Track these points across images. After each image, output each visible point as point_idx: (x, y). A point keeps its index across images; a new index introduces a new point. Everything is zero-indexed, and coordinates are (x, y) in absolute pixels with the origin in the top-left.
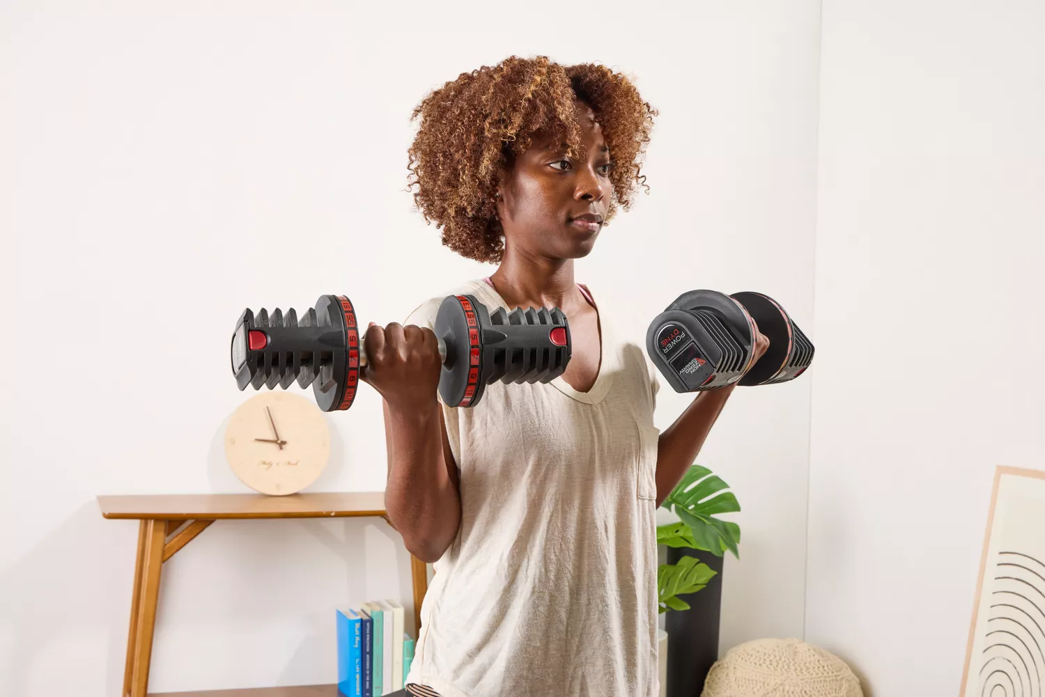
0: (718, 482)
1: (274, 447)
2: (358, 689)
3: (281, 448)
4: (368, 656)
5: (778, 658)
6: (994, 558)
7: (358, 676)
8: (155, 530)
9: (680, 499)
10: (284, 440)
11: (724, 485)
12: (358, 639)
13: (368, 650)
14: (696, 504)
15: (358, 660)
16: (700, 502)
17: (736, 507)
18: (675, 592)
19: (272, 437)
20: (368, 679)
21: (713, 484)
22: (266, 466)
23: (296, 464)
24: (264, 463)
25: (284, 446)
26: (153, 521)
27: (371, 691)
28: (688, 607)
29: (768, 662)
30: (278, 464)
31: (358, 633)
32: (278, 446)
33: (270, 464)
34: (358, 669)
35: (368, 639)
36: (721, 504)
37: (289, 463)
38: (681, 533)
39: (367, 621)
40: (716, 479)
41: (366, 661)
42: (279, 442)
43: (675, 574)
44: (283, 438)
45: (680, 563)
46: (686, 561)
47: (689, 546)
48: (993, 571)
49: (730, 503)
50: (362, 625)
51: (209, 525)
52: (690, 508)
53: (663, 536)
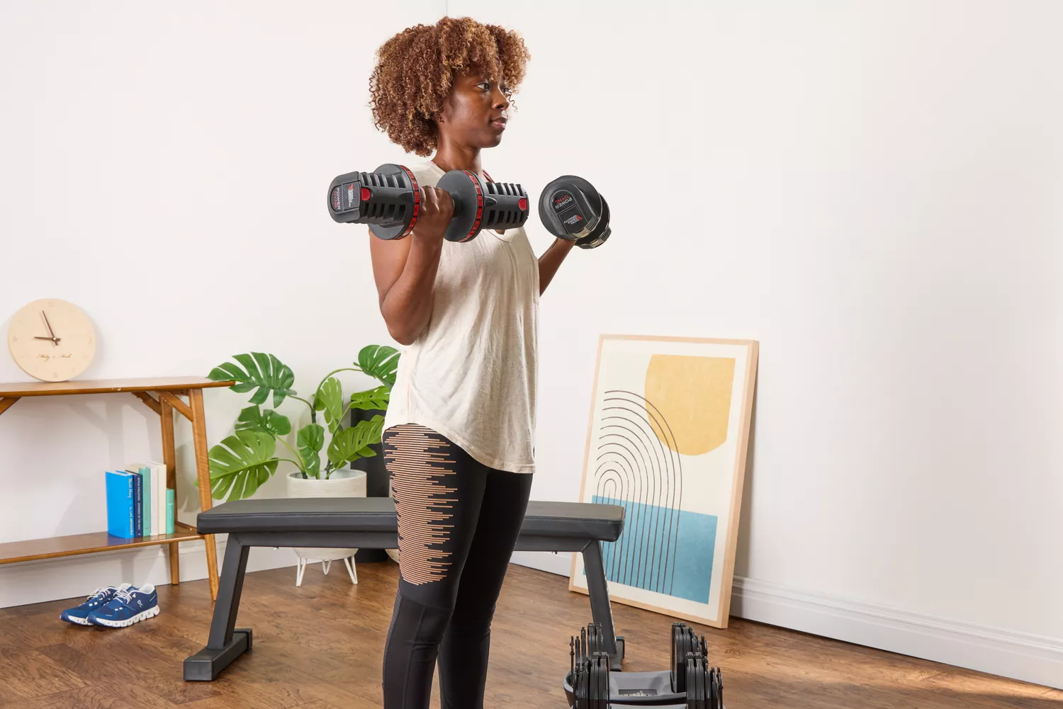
1: (49, 343)
2: (132, 531)
3: (57, 344)
4: (139, 504)
6: (601, 396)
7: (131, 520)
9: (376, 371)
10: (58, 337)
12: (131, 491)
13: (139, 499)
14: (388, 375)
15: (131, 508)
16: (390, 373)
18: (367, 443)
19: (46, 334)
20: (139, 522)
22: (45, 359)
23: (69, 357)
24: (43, 356)
25: (59, 343)
27: (141, 531)
28: (376, 454)
30: (54, 357)
31: (130, 486)
32: (54, 343)
33: (48, 357)
34: (131, 515)
35: (139, 490)
37: (63, 356)
38: (373, 398)
39: (137, 477)
41: (137, 508)
42: (54, 339)
43: (369, 429)
44: (57, 336)
45: (372, 420)
46: (376, 418)
47: (377, 408)
48: (601, 404)
50: (133, 480)
51: (15, 401)
52: (384, 377)
53: (361, 401)
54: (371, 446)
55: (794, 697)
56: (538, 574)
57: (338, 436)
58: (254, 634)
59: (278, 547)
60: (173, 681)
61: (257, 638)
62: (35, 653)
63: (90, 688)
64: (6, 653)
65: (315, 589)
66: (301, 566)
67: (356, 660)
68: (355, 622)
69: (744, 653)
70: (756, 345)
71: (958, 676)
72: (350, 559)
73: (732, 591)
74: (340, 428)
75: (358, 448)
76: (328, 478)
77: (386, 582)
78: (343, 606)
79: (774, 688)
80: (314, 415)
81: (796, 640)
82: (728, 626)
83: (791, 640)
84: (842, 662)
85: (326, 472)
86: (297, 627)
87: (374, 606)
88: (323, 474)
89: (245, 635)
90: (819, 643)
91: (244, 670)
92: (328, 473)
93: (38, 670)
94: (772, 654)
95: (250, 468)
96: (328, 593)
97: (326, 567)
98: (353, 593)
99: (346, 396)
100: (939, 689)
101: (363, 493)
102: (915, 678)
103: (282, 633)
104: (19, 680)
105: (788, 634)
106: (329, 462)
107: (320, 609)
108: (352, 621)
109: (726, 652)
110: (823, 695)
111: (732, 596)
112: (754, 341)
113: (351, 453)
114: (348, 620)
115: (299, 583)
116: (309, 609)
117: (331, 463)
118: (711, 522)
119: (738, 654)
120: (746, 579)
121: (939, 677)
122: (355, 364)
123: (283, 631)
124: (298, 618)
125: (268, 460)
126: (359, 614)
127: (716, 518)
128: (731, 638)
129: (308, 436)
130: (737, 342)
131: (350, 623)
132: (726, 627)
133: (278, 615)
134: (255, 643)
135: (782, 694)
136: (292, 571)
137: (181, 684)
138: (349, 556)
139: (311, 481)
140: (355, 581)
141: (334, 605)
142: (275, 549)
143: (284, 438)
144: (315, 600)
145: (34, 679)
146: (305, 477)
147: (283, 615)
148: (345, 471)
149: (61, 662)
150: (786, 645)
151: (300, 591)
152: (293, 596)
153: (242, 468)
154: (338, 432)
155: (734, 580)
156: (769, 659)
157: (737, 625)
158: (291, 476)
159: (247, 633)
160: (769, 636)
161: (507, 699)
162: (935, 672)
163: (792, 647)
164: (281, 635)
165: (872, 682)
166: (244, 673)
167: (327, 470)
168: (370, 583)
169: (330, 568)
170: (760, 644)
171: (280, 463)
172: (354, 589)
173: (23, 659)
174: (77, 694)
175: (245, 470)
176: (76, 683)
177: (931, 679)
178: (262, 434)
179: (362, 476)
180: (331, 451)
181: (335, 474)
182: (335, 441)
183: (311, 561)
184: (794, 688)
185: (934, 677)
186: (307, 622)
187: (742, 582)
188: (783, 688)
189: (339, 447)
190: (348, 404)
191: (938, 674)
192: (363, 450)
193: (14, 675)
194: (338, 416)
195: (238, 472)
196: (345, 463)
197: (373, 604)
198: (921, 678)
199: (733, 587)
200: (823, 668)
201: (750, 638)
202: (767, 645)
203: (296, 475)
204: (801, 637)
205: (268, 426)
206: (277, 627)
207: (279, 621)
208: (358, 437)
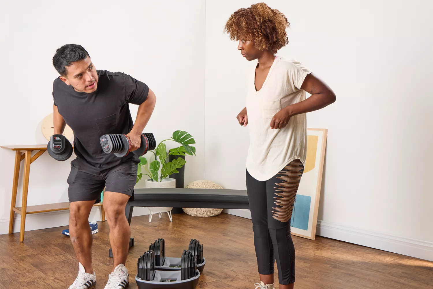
0: (189, 135)
5: (204, 184)
8: (28, 154)
9: (179, 140)
11: (191, 136)
14: (184, 142)
17: (195, 143)
18: (176, 168)
21: (187, 136)
26: (27, 151)
28: (179, 172)
29: (201, 186)
36: (190, 141)
38: (178, 151)
40: (189, 134)
43: (176, 163)
46: (179, 158)
47: (179, 155)
49: (192, 141)
51: (45, 151)
52: (182, 143)
53: (173, 152)
54: (177, 169)
55: (342, 266)
56: (241, 219)
57: (165, 165)
58: (135, 240)
59: (144, 207)
60: (105, 257)
61: (136, 241)
62: (53, 246)
63: (75, 259)
64: (42, 246)
65: (156, 223)
66: (151, 215)
67: (173, 250)
69: (322, 249)
70: (326, 131)
71: (406, 259)
72: (169, 212)
73: (317, 226)
74: (165, 162)
75: (172, 170)
76: (161, 181)
77: (183, 221)
78: (167, 230)
79: (334, 262)
80: (156, 157)
81: (341, 245)
82: (315, 239)
83: (339, 244)
84: (360, 253)
85: (160, 179)
86: (150, 238)
87: (179, 230)
88: (159, 180)
89: (131, 240)
90: (351, 246)
91: (132, 253)
92: (161, 179)
93: (55, 252)
94: (333, 250)
96: (161, 225)
97: (160, 215)
98: (171, 225)
99: (168, 150)
100: (398, 264)
101: (174, 187)
102: (389, 260)
104: (48, 256)
105: (338, 242)
106: (162, 175)
107: (159, 231)
108: (171, 236)
109: (315, 249)
110: (353, 265)
111: (317, 227)
112: (326, 129)
113: (169, 172)
114: (169, 235)
115: (150, 221)
118: (309, 199)
119: (319, 249)
120: (322, 221)
121: (398, 259)
122: (171, 138)
123: (146, 239)
124: (150, 234)
126: (174, 233)
127: (310, 197)
128: (316, 243)
129: (154, 165)
130: (319, 130)
131: (170, 236)
132: (314, 239)
133: (143, 233)
134: (135, 243)
135: (337, 265)
136: (148, 216)
137: (108, 258)
139: (155, 182)
140: (171, 221)
141: (164, 229)
142: (143, 207)
143: (144, 166)
144: (156, 227)
145: (53, 256)
146: (152, 181)
147: (145, 233)
148: (167, 179)
149: (63, 249)
150: (338, 246)
151: (150, 224)
152: (148, 226)
154: (165, 164)
155: (318, 221)
156: (332, 252)
157: (319, 238)
158: (147, 180)
160: (331, 243)
161: (232, 265)
162: (396, 257)
163: (340, 247)
165: (372, 261)
166: (131, 254)
167: (161, 178)
168: (177, 221)
169: (162, 216)
170: (328, 246)
171: (143, 175)
172: (171, 223)
173: (49, 248)
174: (70, 261)
176: (69, 257)
177: (395, 260)
179: (174, 180)
180: (162, 171)
181: (164, 180)
182: (164, 167)
183: (154, 213)
184: (342, 263)
185: (396, 259)
186: (154, 236)
187: (320, 222)
188: (338, 262)
189: (165, 169)
190: (168, 153)
191: (398, 258)
192: (174, 171)
193: (46, 254)
194: (165, 157)
196: (167, 176)
197: (179, 229)
198: (391, 259)
199: (317, 224)
200: (353, 255)
201: (324, 243)
202: (331, 246)
203: (149, 180)
204: (343, 243)
206: (143, 237)
207: (144, 235)
208: (172, 166)
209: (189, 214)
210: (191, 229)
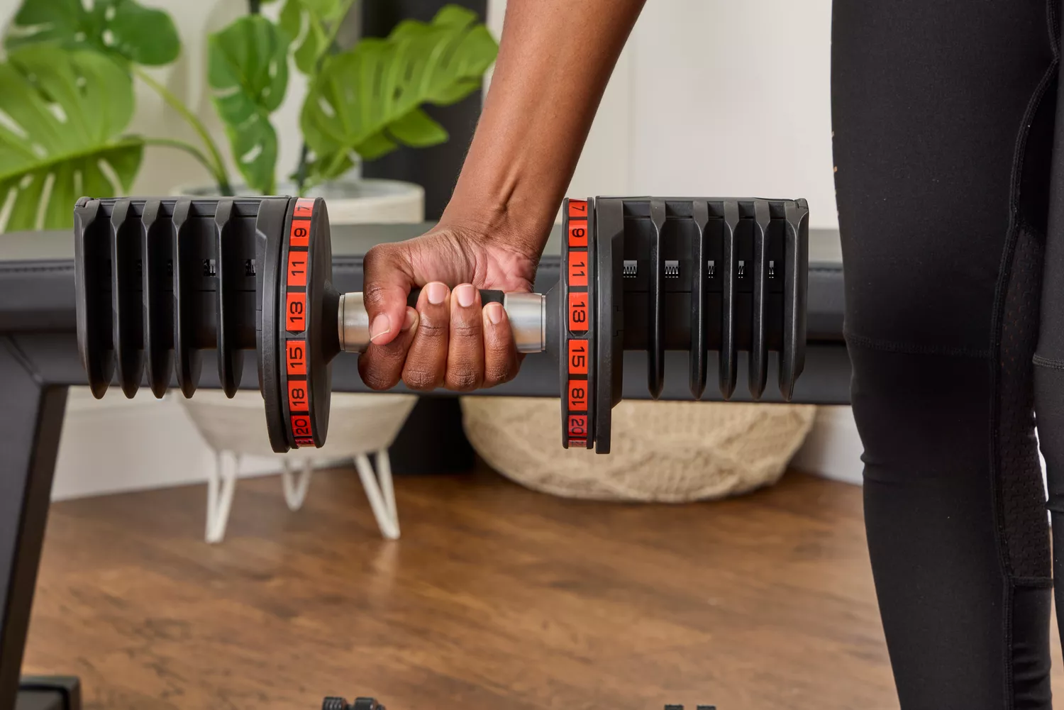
43: (425, 52)
54: (428, 109)
57: (328, 70)
58: (87, 695)
65: (266, 551)
66: (224, 481)
68: (418, 658)
72: (372, 459)
75: (393, 110)
77: (485, 533)
78: (363, 604)
86: (227, 673)
87: (465, 609)
88: (287, 190)
89: (54, 698)
95: (55, 167)
96: (311, 565)
98: (386, 561)
103: (180, 692)
106: (305, 151)
108: (406, 655)
113: (371, 125)
115: (216, 527)
116: (258, 615)
117: (312, 156)
125: (112, 141)
126: (422, 633)
131: (399, 660)
133: (155, 629)
138: (370, 447)
140: (389, 525)
141: (335, 600)
143: (160, 74)
144: (270, 584)
147: (175, 631)
151: (220, 556)
152: (202, 573)
153: (30, 165)
154: (329, 62)
159: (63, 691)
164: (174, 699)
167: (298, 176)
168: (435, 533)
171: (149, 154)
172: (392, 551)
175: (40, 173)
178: (91, 59)
180: (309, 117)
186: (254, 655)
189: (333, 103)
192: (407, 120)
195: (14, 180)
196: (347, 163)
197: (465, 599)
203: (199, 193)
205: (109, 38)
206: (160, 671)
207: (170, 650)
208: (393, 77)
209: (525, 476)
210: (570, 599)
